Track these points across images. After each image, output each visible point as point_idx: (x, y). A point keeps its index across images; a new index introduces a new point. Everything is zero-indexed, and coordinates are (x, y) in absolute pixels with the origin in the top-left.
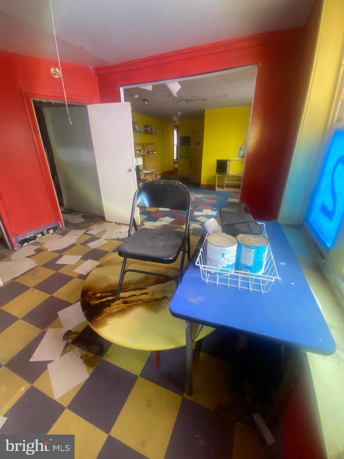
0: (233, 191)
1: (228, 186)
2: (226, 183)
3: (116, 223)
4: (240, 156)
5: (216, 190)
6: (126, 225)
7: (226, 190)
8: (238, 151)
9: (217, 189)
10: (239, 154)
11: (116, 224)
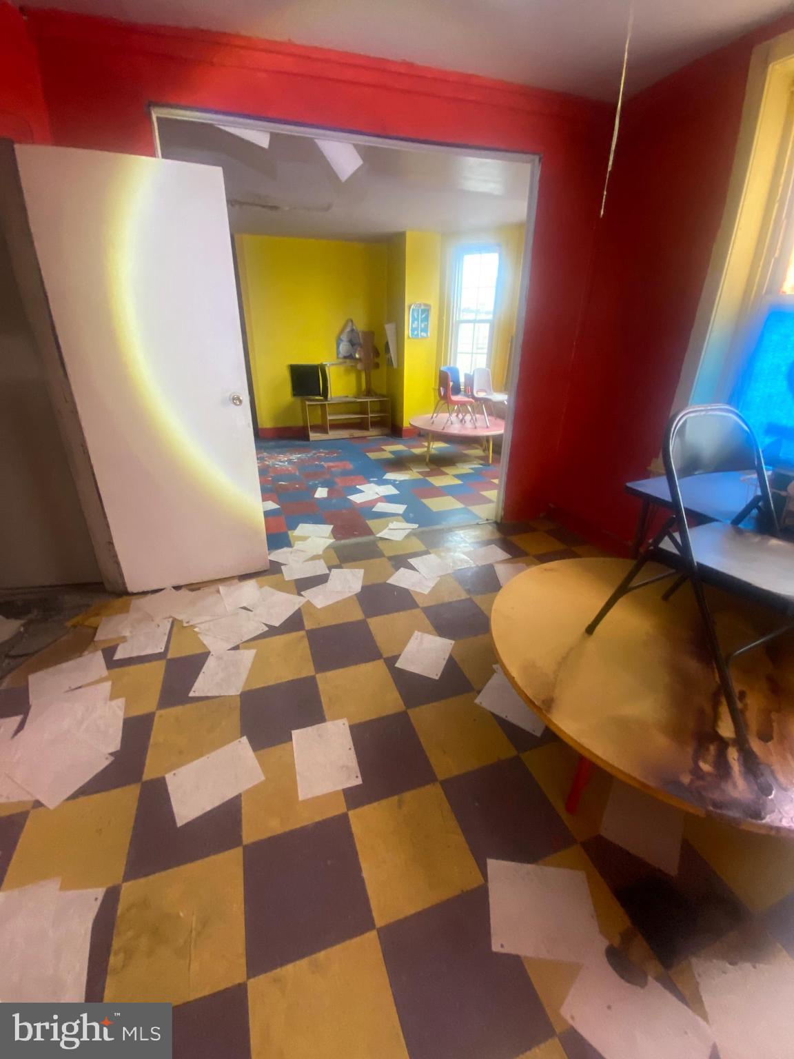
0: (348, 436)
1: (337, 426)
2: (330, 420)
3: (177, 588)
4: (341, 356)
5: (311, 439)
6: (228, 583)
7: (333, 434)
8: (335, 346)
9: (314, 436)
10: (338, 353)
11: (184, 592)
